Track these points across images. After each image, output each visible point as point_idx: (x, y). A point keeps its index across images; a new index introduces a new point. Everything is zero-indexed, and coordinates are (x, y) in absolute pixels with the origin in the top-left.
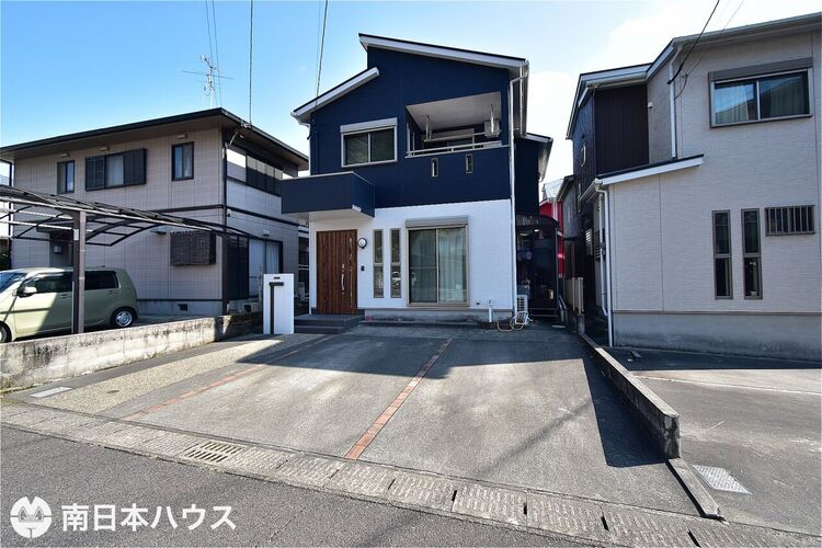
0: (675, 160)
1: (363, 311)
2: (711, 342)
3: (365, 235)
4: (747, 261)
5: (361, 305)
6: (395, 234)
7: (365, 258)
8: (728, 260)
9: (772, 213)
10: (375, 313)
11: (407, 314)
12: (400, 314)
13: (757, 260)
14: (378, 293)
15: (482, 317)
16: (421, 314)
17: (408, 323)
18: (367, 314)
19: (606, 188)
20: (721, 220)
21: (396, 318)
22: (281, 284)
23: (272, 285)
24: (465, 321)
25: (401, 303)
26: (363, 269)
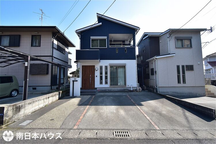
0: (169, 54)
1: (96, 88)
2: (177, 93)
3: (97, 67)
4: (183, 76)
5: (96, 86)
6: (106, 67)
7: (97, 73)
8: (180, 75)
9: (187, 66)
10: (100, 89)
11: (109, 89)
12: (107, 89)
13: (185, 75)
14: (101, 83)
15: (129, 89)
16: (113, 89)
17: (110, 91)
18: (97, 89)
19: (156, 59)
20: (178, 67)
21: (106, 90)
22: (77, 81)
23: (73, 81)
24: (125, 90)
25: (108, 86)
26: (97, 76)
